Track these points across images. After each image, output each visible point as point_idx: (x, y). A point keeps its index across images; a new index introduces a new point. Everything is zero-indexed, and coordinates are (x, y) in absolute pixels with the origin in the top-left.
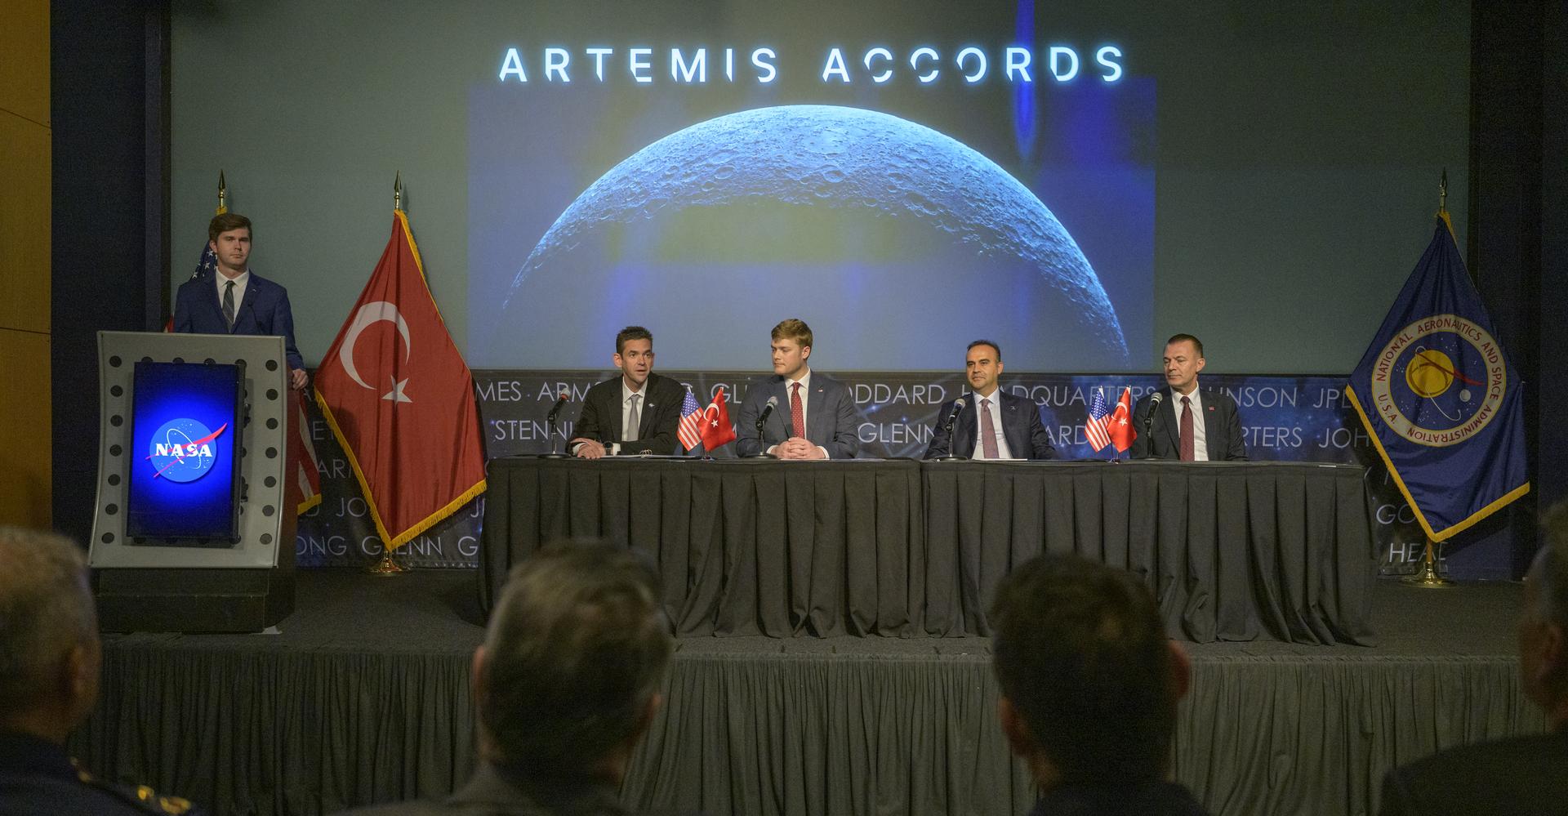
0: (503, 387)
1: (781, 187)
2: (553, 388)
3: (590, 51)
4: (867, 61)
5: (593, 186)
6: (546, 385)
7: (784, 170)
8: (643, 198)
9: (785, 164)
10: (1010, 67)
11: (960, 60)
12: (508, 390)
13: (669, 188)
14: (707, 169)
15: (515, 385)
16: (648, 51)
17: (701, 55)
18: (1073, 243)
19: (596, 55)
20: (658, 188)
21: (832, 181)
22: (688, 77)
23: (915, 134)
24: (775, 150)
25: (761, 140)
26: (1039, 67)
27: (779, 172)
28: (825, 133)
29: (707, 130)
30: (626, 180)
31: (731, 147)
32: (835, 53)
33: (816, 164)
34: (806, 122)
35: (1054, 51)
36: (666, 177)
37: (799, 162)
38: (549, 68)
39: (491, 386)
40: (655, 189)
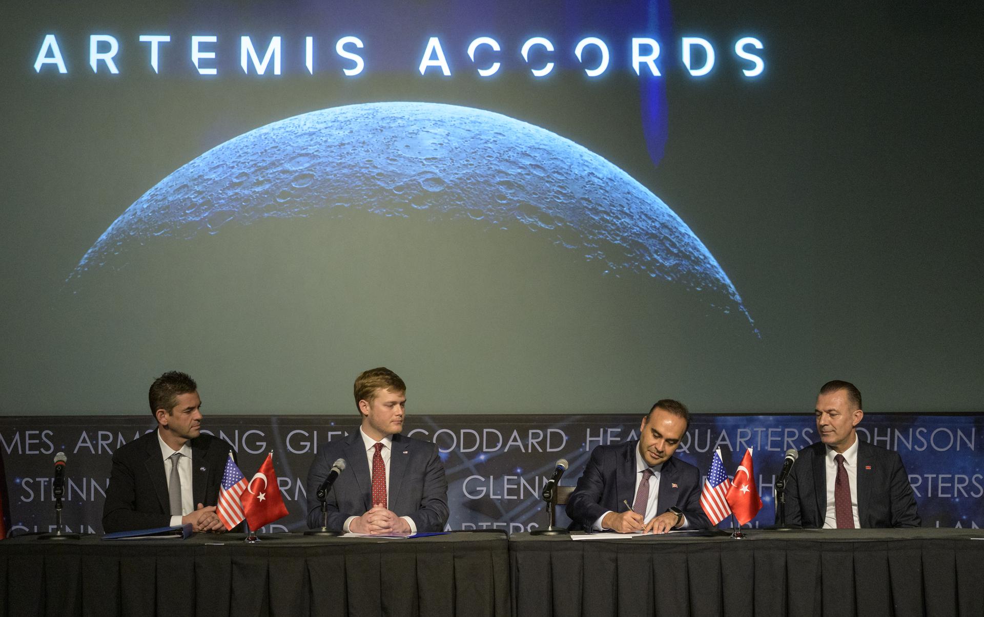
0: (32, 437)
1: (370, 197)
2: (94, 438)
3: (143, 38)
4: (471, 51)
5: (146, 196)
6: (84, 434)
7: (373, 177)
8: (206, 210)
9: (375, 170)
10: (636, 60)
11: (578, 51)
12: (38, 441)
13: (237, 198)
14: (283, 176)
15: (47, 436)
16: (213, 39)
17: (276, 43)
18: (713, 261)
19: (150, 42)
20: (223, 199)
21: (431, 190)
22: (261, 69)
23: (528, 135)
24: (363, 154)
25: (346, 142)
26: (670, 59)
27: (368, 179)
28: (421, 133)
29: (283, 130)
30: (186, 189)
31: (311, 150)
32: (434, 43)
33: (412, 170)
34: (400, 121)
35: (687, 43)
36: (233, 185)
37: (391, 168)
38: (94, 57)
39: (17, 436)
40: (220, 199)
